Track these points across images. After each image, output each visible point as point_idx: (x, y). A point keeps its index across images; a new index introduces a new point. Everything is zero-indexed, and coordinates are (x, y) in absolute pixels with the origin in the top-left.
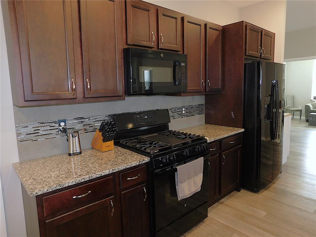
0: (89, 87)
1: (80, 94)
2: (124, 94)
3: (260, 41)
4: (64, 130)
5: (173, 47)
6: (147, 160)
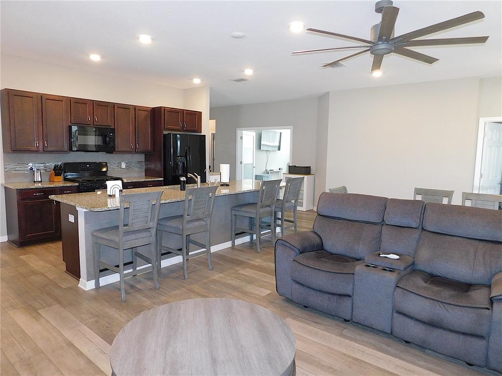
0: (46, 146)
1: (41, 149)
2: (69, 150)
3: (181, 118)
4: (31, 169)
5: (105, 124)
6: (77, 184)
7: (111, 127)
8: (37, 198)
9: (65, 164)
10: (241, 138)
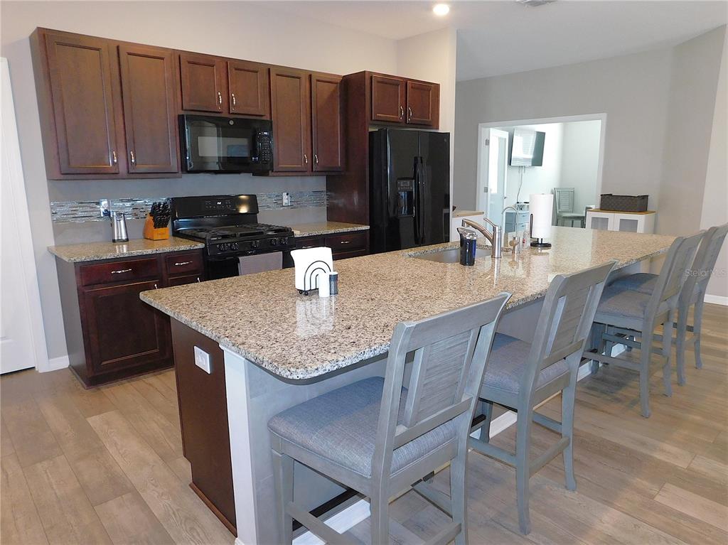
0: (133, 161)
1: (122, 168)
2: (180, 169)
3: (401, 97)
4: (107, 213)
5: (252, 110)
6: (200, 246)
7: (264, 118)
8: (119, 280)
9: (175, 201)
10: (487, 142)
